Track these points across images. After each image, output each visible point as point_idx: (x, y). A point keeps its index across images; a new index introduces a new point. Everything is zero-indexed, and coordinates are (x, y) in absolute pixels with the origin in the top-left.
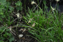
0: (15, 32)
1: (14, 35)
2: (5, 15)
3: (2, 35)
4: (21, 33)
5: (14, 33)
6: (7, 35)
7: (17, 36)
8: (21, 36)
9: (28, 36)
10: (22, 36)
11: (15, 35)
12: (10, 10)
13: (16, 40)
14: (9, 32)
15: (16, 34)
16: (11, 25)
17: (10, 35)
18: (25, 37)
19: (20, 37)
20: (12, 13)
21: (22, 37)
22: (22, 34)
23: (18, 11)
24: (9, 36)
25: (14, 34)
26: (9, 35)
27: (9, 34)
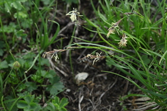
0: (65, 66)
1: (63, 75)
2: (31, 20)
3: (26, 79)
4: (80, 68)
6: (42, 77)
7: (69, 79)
8: (82, 76)
9: (102, 77)
10: (84, 78)
11: (66, 75)
12: (46, 3)
13: (69, 88)
14: (45, 68)
15: (67, 73)
16: (50, 46)
17: (50, 76)
18: (95, 78)
19: (81, 81)
20: (50, 14)
21: (87, 79)
22: (85, 72)
23: (68, 6)
24: (47, 79)
25: (62, 72)
26: (47, 77)
27: (47, 74)
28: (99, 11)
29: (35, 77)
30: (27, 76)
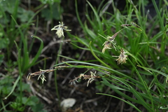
0: (47, 91)
1: (46, 102)
2: (8, 39)
3: (4, 107)
4: (65, 94)
5: (42, 95)
6: (23, 105)
7: (54, 106)
8: (68, 103)
9: (92, 103)
10: (71, 105)
11: (50, 102)
12: (23, 20)
15: (51, 100)
16: (29, 69)
17: (32, 103)
18: (84, 105)
19: (68, 108)
20: (29, 32)
21: (74, 105)
22: (71, 97)
23: (49, 23)
25: (45, 99)
26: (29, 104)
27: (29, 101)
28: (86, 27)
29: (14, 105)
30: (5, 104)
